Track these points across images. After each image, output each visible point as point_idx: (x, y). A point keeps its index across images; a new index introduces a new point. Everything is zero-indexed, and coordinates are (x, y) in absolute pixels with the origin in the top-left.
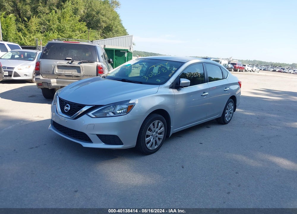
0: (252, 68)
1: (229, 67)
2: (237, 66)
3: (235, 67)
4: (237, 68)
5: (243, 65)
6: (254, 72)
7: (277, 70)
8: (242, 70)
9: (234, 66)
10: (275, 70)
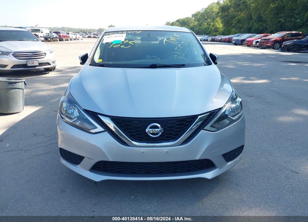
0: (75, 36)
1: (54, 37)
2: (61, 35)
3: (60, 36)
4: (62, 37)
5: (67, 33)
6: (78, 40)
7: (92, 36)
8: (67, 39)
9: (58, 35)
10: (91, 36)
